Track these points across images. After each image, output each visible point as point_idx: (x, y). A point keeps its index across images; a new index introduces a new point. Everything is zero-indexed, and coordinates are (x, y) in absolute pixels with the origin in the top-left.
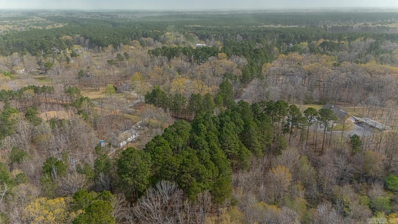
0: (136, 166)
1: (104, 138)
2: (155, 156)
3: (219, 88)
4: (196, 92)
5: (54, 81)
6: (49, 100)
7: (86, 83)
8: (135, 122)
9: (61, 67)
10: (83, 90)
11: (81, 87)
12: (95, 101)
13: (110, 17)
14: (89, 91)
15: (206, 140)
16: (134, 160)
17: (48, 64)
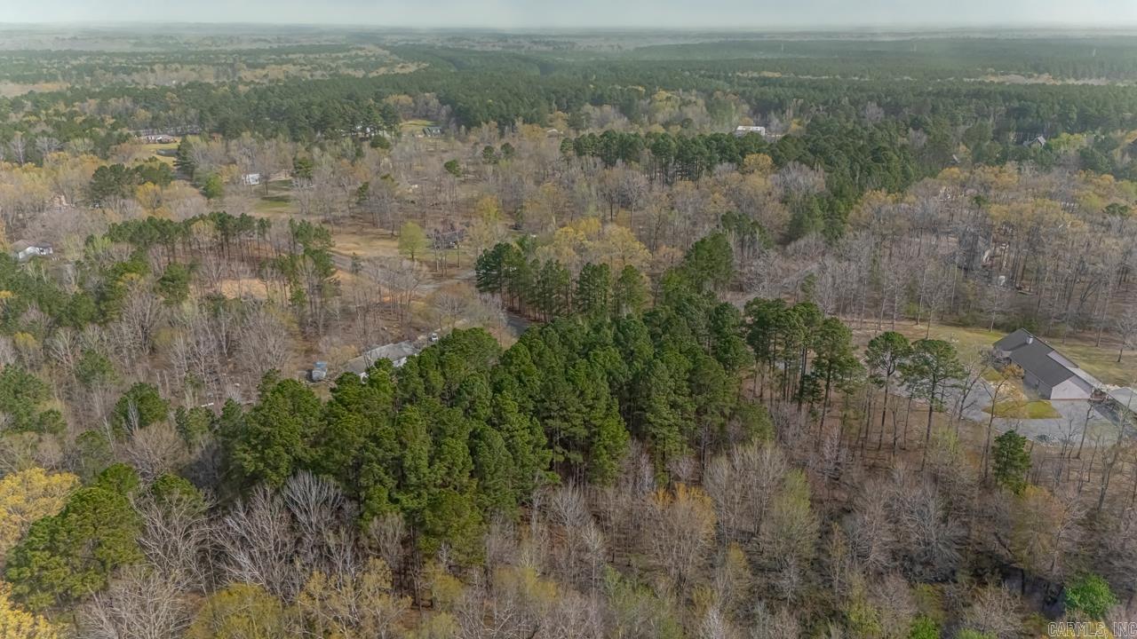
11: (363, 226)
13: (551, 48)
14: (375, 238)
17: (304, 164)
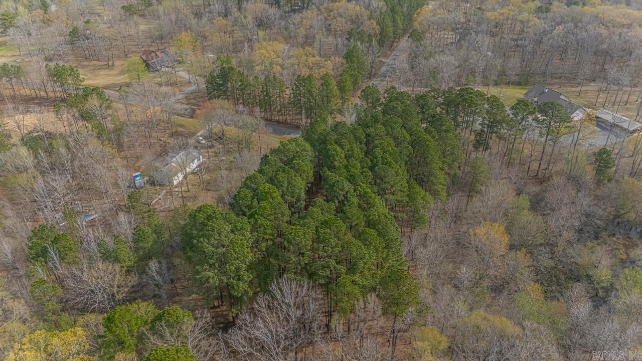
0: (223, 246)
1: (139, 167)
2: (256, 221)
3: (344, 61)
4: (305, 72)
5: (22, 51)
6: (19, 90)
7: (87, 52)
8: (192, 131)
9: (34, 22)
10: (83, 67)
11: (78, 60)
12: (110, 89)
14: (95, 69)
15: (349, 181)
16: (219, 236)
17: (7, 16)
